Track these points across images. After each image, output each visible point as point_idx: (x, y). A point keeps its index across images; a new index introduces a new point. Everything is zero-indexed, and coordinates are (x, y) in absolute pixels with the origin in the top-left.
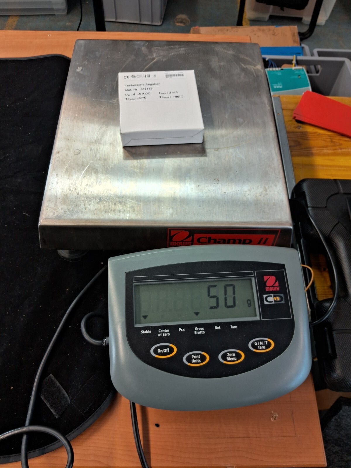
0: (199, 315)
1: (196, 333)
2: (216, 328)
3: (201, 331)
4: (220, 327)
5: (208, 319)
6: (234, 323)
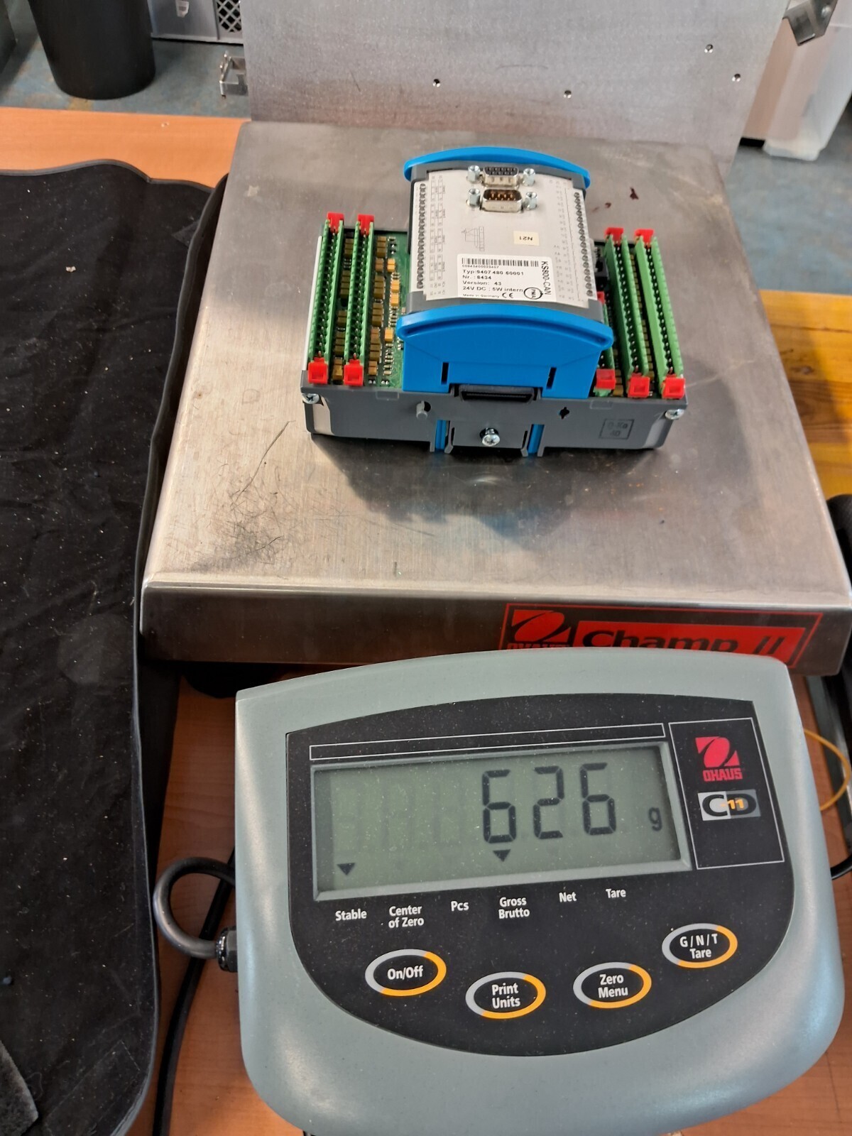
0: (510, 857)
1: (502, 914)
2: (563, 897)
3: (519, 908)
4: (574, 895)
5: (536, 870)
6: (616, 883)
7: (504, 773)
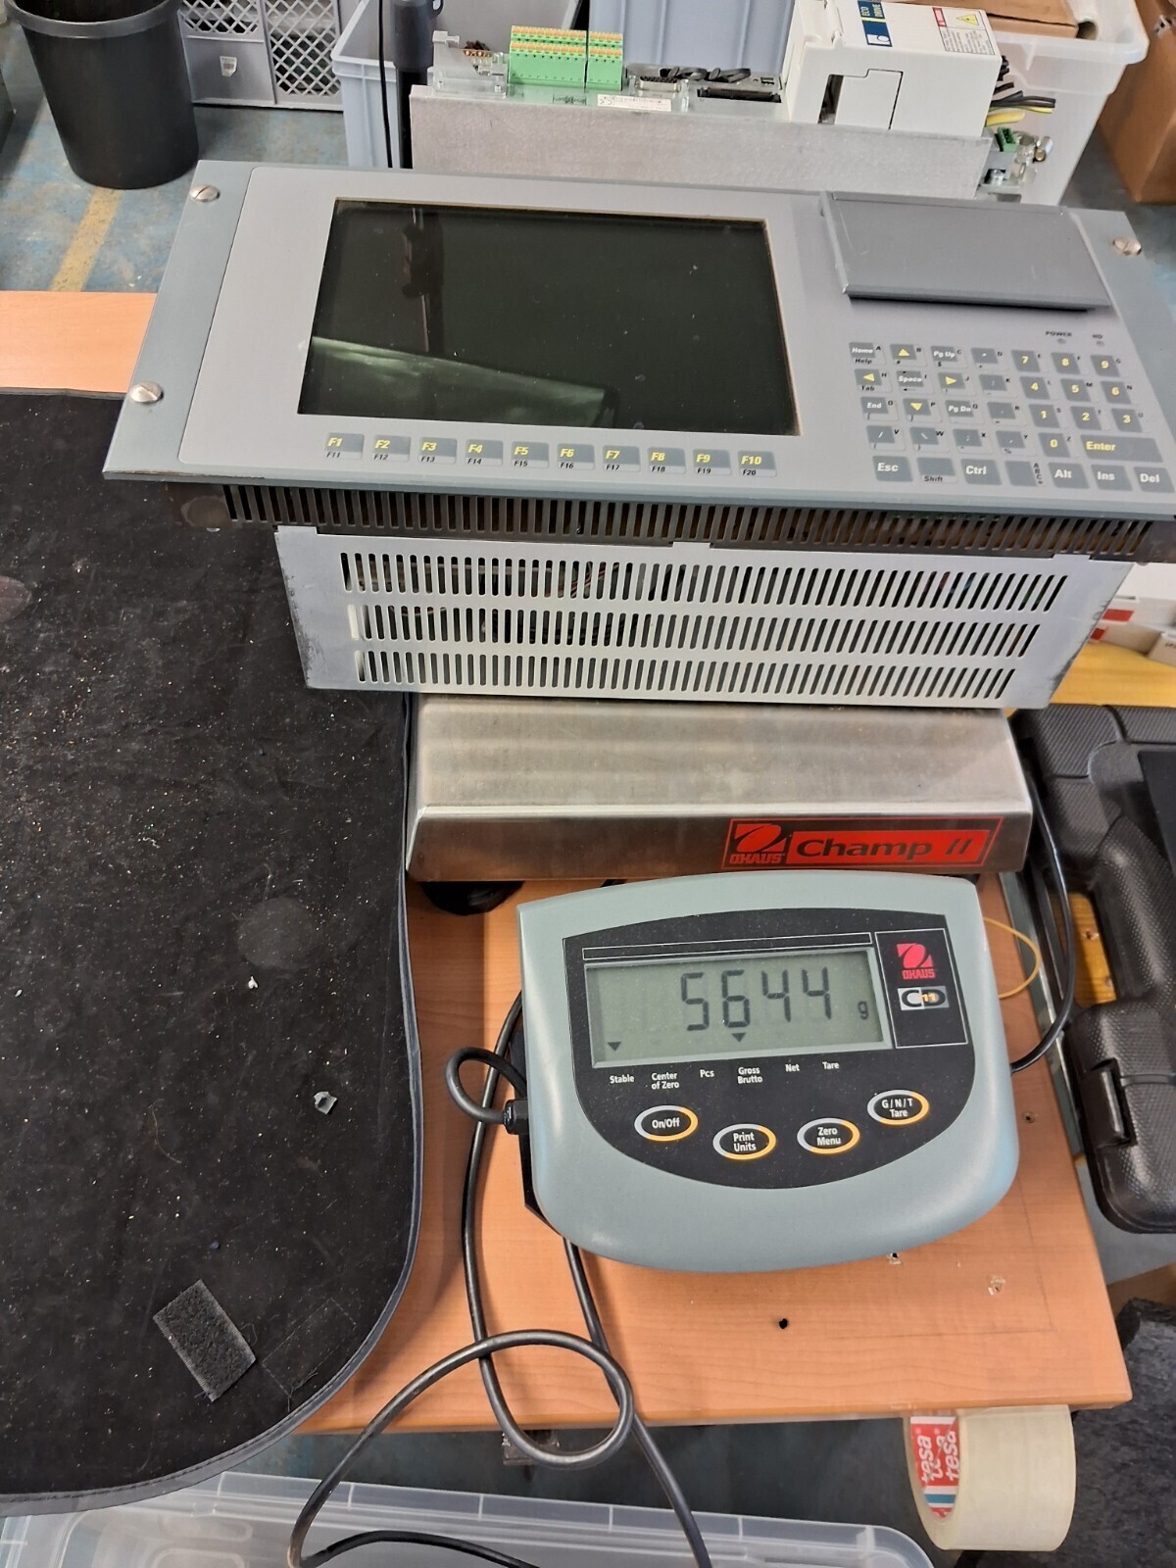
0: (744, 1040)
1: (741, 1080)
2: (789, 1068)
3: (754, 1075)
4: (797, 1066)
5: (767, 1048)
6: (831, 1058)
7: (739, 973)
